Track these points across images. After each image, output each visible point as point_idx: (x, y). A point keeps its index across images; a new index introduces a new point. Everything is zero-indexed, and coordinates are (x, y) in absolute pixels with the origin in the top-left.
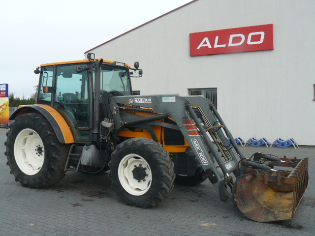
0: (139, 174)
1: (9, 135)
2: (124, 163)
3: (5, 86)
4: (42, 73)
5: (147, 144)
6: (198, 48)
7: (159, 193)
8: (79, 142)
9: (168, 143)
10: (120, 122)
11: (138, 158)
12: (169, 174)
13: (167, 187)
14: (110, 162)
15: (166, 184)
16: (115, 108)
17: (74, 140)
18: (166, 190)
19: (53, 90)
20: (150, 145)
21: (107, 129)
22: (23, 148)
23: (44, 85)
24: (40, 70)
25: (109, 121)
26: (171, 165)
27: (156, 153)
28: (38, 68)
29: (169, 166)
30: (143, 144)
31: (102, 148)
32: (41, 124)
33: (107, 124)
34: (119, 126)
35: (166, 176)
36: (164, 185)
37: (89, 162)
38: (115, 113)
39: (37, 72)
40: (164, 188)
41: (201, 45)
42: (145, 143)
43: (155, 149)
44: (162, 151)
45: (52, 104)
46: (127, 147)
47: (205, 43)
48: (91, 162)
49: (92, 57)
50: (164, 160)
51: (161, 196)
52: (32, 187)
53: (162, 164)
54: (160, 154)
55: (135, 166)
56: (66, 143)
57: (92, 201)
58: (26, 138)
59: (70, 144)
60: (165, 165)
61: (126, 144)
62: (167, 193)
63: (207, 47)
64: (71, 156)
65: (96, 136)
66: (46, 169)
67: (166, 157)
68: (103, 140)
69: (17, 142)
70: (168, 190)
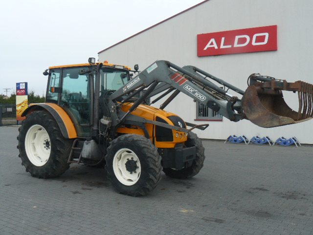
0: (131, 167)
1: (21, 130)
2: (118, 156)
3: (24, 84)
4: (50, 75)
5: (137, 140)
6: (205, 49)
7: (147, 183)
8: (81, 137)
9: (159, 139)
10: (117, 120)
11: (130, 152)
12: (156, 167)
13: (154, 178)
14: (106, 156)
15: (153, 175)
16: (113, 107)
17: (77, 135)
18: (153, 180)
19: (59, 90)
20: (140, 140)
21: (105, 125)
22: (33, 142)
23: (52, 86)
24: (48, 72)
25: (107, 119)
26: (158, 158)
27: (144, 147)
28: (47, 70)
29: (156, 160)
30: (133, 140)
31: (101, 142)
32: (48, 121)
33: (105, 121)
34: (116, 124)
35: (153, 169)
36: (151, 177)
37: (89, 155)
38: (113, 111)
39: (45, 74)
40: (151, 179)
41: (208, 46)
42: (135, 139)
43: (144, 144)
44: (151, 146)
45: (58, 103)
46: (121, 142)
47: (212, 44)
48: (90, 155)
49: (93, 61)
50: (152, 154)
51: (148, 186)
52: (40, 177)
53: (149, 157)
54: (148, 148)
55: (128, 159)
56: (69, 138)
57: (90, 189)
58: (36, 134)
59: (74, 139)
60: (152, 158)
61: (119, 140)
62: (154, 183)
63: (214, 47)
64: (74, 150)
65: (96, 132)
66: (52, 161)
67: (153, 151)
68: (101, 135)
69: (28, 136)
70: (155, 181)
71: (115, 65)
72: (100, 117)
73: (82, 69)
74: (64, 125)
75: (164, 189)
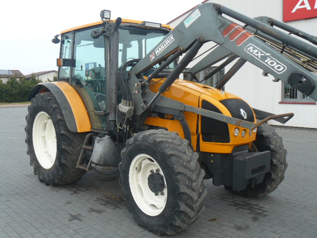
0: (155, 184)
1: (27, 119)
2: (137, 165)
3: (93, 64)
4: (63, 42)
5: (162, 142)
6: (294, 11)
7: (176, 218)
8: (96, 131)
9: (208, 138)
10: (142, 107)
11: (152, 161)
12: (193, 190)
13: (188, 210)
14: (120, 163)
15: (187, 205)
16: (136, 85)
17: (92, 128)
18: (186, 214)
19: (71, 63)
20: (167, 142)
21: (124, 114)
22: (43, 135)
23: (64, 58)
24: (59, 38)
25: (126, 103)
26: (199, 174)
27: (171, 155)
28: (57, 36)
29: (194, 177)
30: (155, 141)
31: (118, 139)
33: (124, 108)
34: (140, 112)
35: (186, 194)
36: (183, 207)
37: (100, 159)
38: (136, 92)
39: (55, 41)
40: (182, 212)
41: (298, 7)
42: (158, 140)
43: (173, 149)
44: (185, 153)
45: (70, 81)
46: (138, 143)
47: (303, 4)
48: (102, 160)
49: (107, 15)
50: (185, 167)
51: (178, 223)
53: (179, 173)
54: (179, 157)
55: (152, 171)
56: (79, 131)
58: (46, 123)
59: (87, 133)
60: (185, 175)
61: (136, 140)
62: (190, 218)
63: (306, 8)
64: (85, 150)
65: (112, 123)
66: (58, 164)
67: (189, 161)
68: (120, 129)
69: (35, 128)
70: (192, 214)
71: (145, 22)
72: (119, 101)
73: (95, 29)
74: (71, 112)
75: (214, 220)
